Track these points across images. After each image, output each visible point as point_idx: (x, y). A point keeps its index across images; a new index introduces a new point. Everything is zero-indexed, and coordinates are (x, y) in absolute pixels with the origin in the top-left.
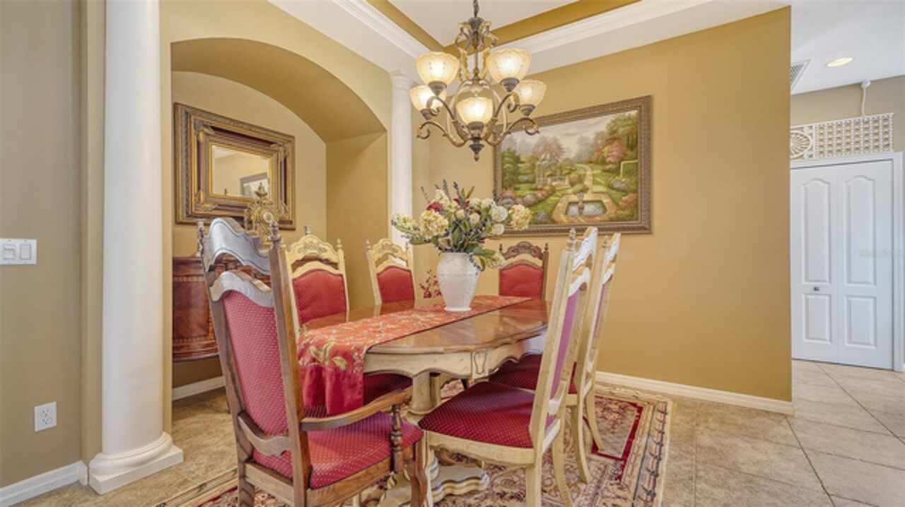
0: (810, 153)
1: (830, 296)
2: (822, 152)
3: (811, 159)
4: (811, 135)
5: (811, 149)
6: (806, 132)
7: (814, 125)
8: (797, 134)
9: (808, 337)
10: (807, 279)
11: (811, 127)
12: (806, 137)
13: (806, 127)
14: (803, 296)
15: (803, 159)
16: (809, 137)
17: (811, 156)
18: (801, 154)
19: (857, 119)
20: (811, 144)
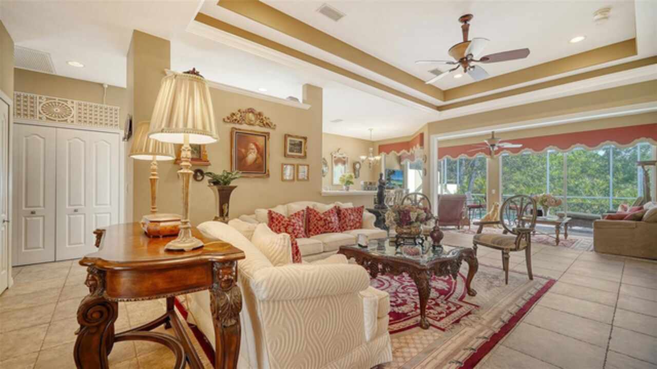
0: (72, 119)
1: (85, 214)
2: (80, 121)
3: (72, 123)
4: (73, 107)
5: (73, 117)
6: (70, 105)
7: (75, 101)
8: (63, 104)
9: (69, 244)
10: (70, 205)
11: (73, 102)
12: (69, 108)
13: (69, 101)
14: (67, 216)
15: (67, 122)
16: (72, 109)
17: (72, 122)
18: (66, 118)
19: (101, 105)
20: (73, 113)
